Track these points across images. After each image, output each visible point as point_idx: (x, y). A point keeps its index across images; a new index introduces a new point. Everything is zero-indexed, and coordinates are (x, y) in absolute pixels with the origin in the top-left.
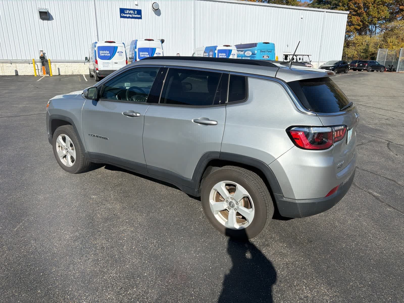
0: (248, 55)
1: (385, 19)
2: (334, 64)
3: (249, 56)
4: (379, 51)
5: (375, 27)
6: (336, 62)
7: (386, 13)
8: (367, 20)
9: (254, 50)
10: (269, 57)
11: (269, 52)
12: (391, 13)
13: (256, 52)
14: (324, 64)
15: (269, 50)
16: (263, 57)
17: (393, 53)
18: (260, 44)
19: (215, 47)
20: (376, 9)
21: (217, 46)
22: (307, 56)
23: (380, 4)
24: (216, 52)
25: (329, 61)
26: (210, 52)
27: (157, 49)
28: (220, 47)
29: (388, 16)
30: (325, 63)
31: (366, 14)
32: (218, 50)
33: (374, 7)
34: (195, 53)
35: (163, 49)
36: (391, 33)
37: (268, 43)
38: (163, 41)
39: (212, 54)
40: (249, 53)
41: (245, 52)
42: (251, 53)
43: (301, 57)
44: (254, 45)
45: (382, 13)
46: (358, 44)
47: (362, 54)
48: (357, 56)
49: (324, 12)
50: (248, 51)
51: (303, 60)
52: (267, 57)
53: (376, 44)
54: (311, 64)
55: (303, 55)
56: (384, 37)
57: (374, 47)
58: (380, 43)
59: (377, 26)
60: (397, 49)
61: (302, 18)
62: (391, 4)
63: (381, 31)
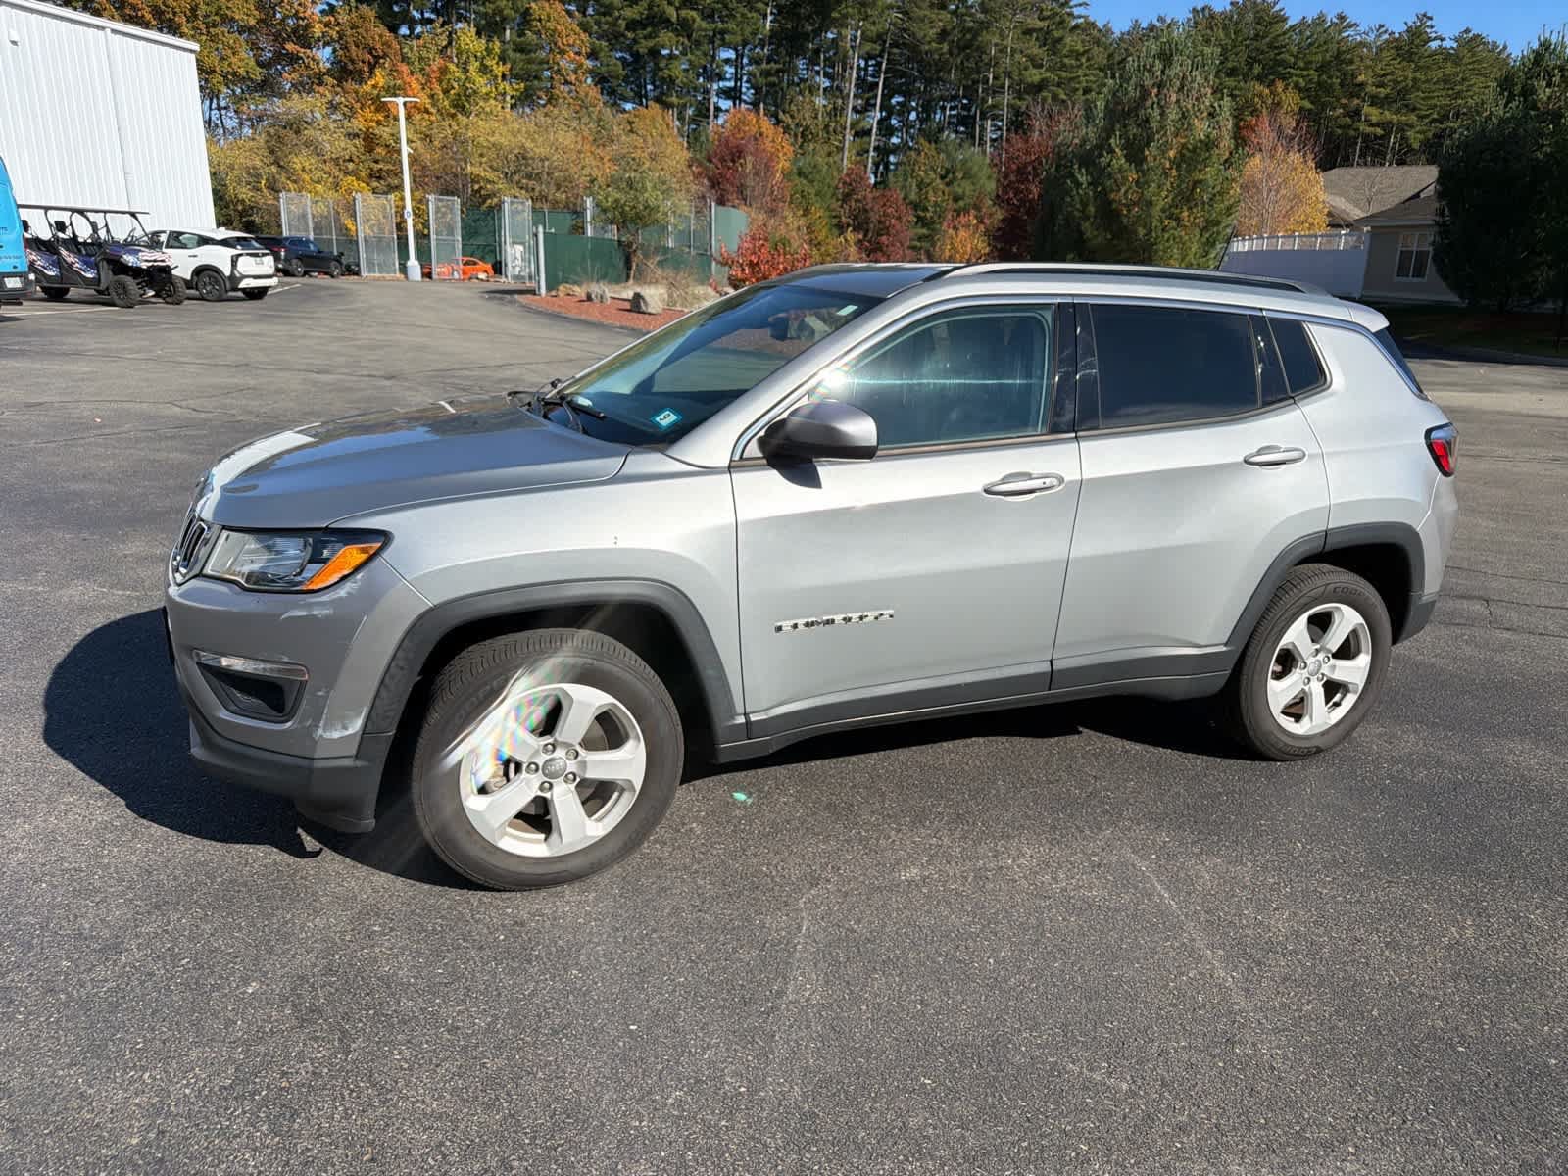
1: (243, 81)
4: (281, 200)
7: (244, 60)
12: (261, 63)
17: (323, 209)
22: (126, 215)
29: (256, 72)
36: (292, 137)
43: (97, 219)
45: (234, 60)
49: (103, 28)
53: (253, 173)
55: (105, 212)
56: (272, 152)
57: (249, 184)
58: (267, 169)
59: (223, 103)
60: (332, 196)
61: (14, 43)
62: (250, 30)
63: (241, 124)
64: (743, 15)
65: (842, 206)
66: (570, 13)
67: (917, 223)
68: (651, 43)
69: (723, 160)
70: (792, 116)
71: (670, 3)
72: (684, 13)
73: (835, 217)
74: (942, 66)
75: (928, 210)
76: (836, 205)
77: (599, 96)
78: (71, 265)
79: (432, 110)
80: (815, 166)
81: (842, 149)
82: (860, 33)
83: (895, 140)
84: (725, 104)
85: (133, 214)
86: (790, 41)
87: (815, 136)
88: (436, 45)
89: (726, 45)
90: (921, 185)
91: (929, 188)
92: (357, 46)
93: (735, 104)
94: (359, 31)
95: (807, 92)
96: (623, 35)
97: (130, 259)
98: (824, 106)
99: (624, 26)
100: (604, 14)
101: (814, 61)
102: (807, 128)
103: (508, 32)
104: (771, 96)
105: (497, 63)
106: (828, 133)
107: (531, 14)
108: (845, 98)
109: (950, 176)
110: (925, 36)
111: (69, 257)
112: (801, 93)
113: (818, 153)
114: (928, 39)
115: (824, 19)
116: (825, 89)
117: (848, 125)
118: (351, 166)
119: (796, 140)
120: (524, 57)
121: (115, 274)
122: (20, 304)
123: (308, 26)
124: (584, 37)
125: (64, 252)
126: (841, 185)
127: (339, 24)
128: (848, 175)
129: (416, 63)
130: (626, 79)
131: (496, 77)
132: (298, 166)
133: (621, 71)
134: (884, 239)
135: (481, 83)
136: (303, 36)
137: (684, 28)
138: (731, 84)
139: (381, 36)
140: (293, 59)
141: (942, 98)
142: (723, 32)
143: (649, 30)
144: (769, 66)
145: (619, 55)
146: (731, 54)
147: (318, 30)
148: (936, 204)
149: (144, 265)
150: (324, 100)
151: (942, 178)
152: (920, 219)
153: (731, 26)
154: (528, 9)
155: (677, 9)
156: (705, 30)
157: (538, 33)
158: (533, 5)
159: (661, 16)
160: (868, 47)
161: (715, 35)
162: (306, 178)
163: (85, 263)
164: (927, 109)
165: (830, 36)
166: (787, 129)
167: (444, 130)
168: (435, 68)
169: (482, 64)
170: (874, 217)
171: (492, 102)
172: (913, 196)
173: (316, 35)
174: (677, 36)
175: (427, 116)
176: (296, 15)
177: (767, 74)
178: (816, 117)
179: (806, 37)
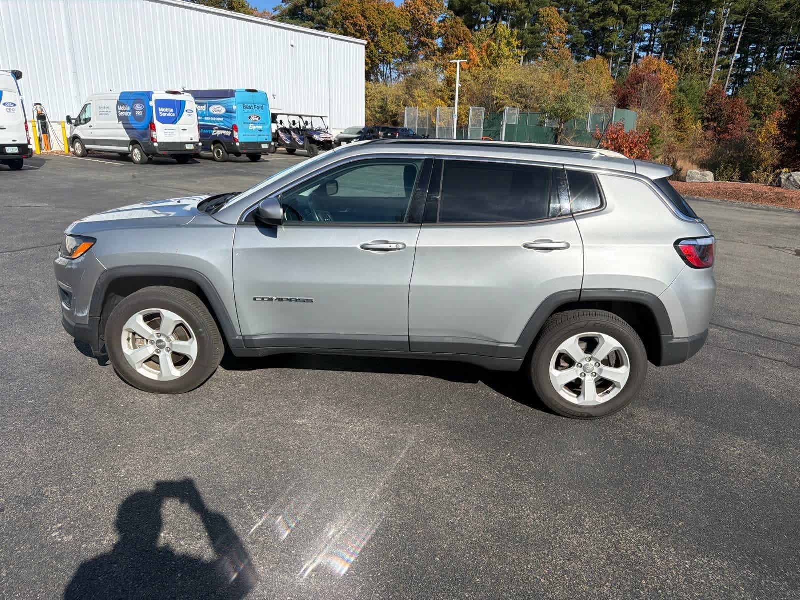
0: (218, 113)
1: (401, 56)
2: (358, 134)
3: (221, 115)
4: (406, 110)
5: (389, 68)
6: (358, 131)
7: (403, 46)
8: (377, 55)
9: (229, 105)
10: (260, 119)
11: (259, 108)
12: (410, 47)
13: (235, 108)
14: (342, 133)
15: (259, 106)
16: (250, 118)
17: (424, 114)
18: (240, 91)
19: (148, 95)
20: (387, 37)
21: (153, 93)
22: (320, 118)
23: (393, 31)
24: (152, 104)
25: (348, 127)
26: (135, 103)
27: (4, 94)
28: (160, 95)
29: (407, 52)
30: (343, 131)
31: (375, 46)
32: (156, 101)
33: (384, 34)
34: (90, 104)
35: (20, 95)
36: (417, 81)
37: (256, 91)
38: (17, 75)
39: (141, 108)
40: (220, 109)
41: (209, 107)
42: (224, 111)
43: (309, 120)
44: (230, 94)
45: (398, 46)
46: (371, 98)
47: (378, 115)
48: (371, 118)
49: (328, 37)
50: (217, 104)
51: (312, 125)
52: (256, 119)
53: (398, 98)
54: (329, 132)
55: (312, 116)
56: (408, 88)
57: (396, 103)
58: (404, 97)
59: (392, 67)
60: (429, 108)
61: (292, 46)
62: (407, 32)
63: (399, 76)
64: (657, 6)
65: (705, 108)
66: (560, 13)
67: (754, 117)
68: (602, 25)
69: (631, 85)
70: (681, 59)
71: (615, 3)
72: (622, 7)
73: (700, 114)
74: (785, 25)
75: (763, 110)
76: (701, 107)
77: (570, 54)
78: (295, 139)
79: (481, 65)
80: (691, 86)
81: (710, 76)
82: (729, 10)
83: (748, 70)
84: (643, 54)
85: (322, 118)
86: (685, 18)
87: (694, 70)
88: (488, 33)
89: (645, 22)
90: (759, 95)
91: (766, 97)
92: (452, 37)
93: (648, 54)
94: (455, 29)
95: (692, 46)
96: (588, 21)
97: (316, 137)
98: (702, 52)
99: (588, 17)
100: (578, 11)
101: (698, 28)
102: (690, 65)
103: (526, 25)
104: (671, 49)
105: (515, 41)
106: (702, 67)
107: (539, 15)
108: (715, 48)
109: (781, 90)
110: (773, 9)
111: (294, 136)
112: (688, 46)
113: (694, 80)
114: (774, 10)
115: (707, 4)
116: (704, 43)
117: (715, 62)
118: (440, 94)
119: (681, 72)
120: (533, 36)
121: (311, 143)
122: (268, 155)
123: (431, 29)
124: (566, 24)
125: (293, 133)
126: (706, 96)
127: (446, 27)
128: (712, 91)
129: (477, 43)
130: (587, 44)
131: (514, 48)
132: (416, 95)
133: (584, 40)
134: (730, 126)
135: (506, 50)
136: (429, 34)
137: (623, 15)
138: (647, 43)
139: (464, 31)
140: (424, 44)
141: (782, 44)
142: (645, 16)
143: (602, 17)
144: (670, 32)
145: (585, 32)
146: (649, 27)
147: (436, 31)
148: (768, 106)
149: (322, 140)
150: (433, 63)
151: (775, 91)
152: (756, 115)
153: (649, 12)
154: (538, 12)
155: (619, 5)
156: (634, 15)
157: (542, 24)
158: (541, 10)
159: (609, 10)
160: (735, 17)
161: (640, 17)
162: (419, 100)
163: (301, 139)
164: (772, 51)
165: (712, 13)
166: (676, 67)
167: (485, 75)
168: (485, 44)
169: (508, 41)
170: (726, 114)
171: (511, 60)
172: (753, 102)
173: (435, 33)
174: (617, 20)
175: (478, 68)
176: (427, 24)
177: (669, 36)
178: (696, 59)
179: (695, 15)
